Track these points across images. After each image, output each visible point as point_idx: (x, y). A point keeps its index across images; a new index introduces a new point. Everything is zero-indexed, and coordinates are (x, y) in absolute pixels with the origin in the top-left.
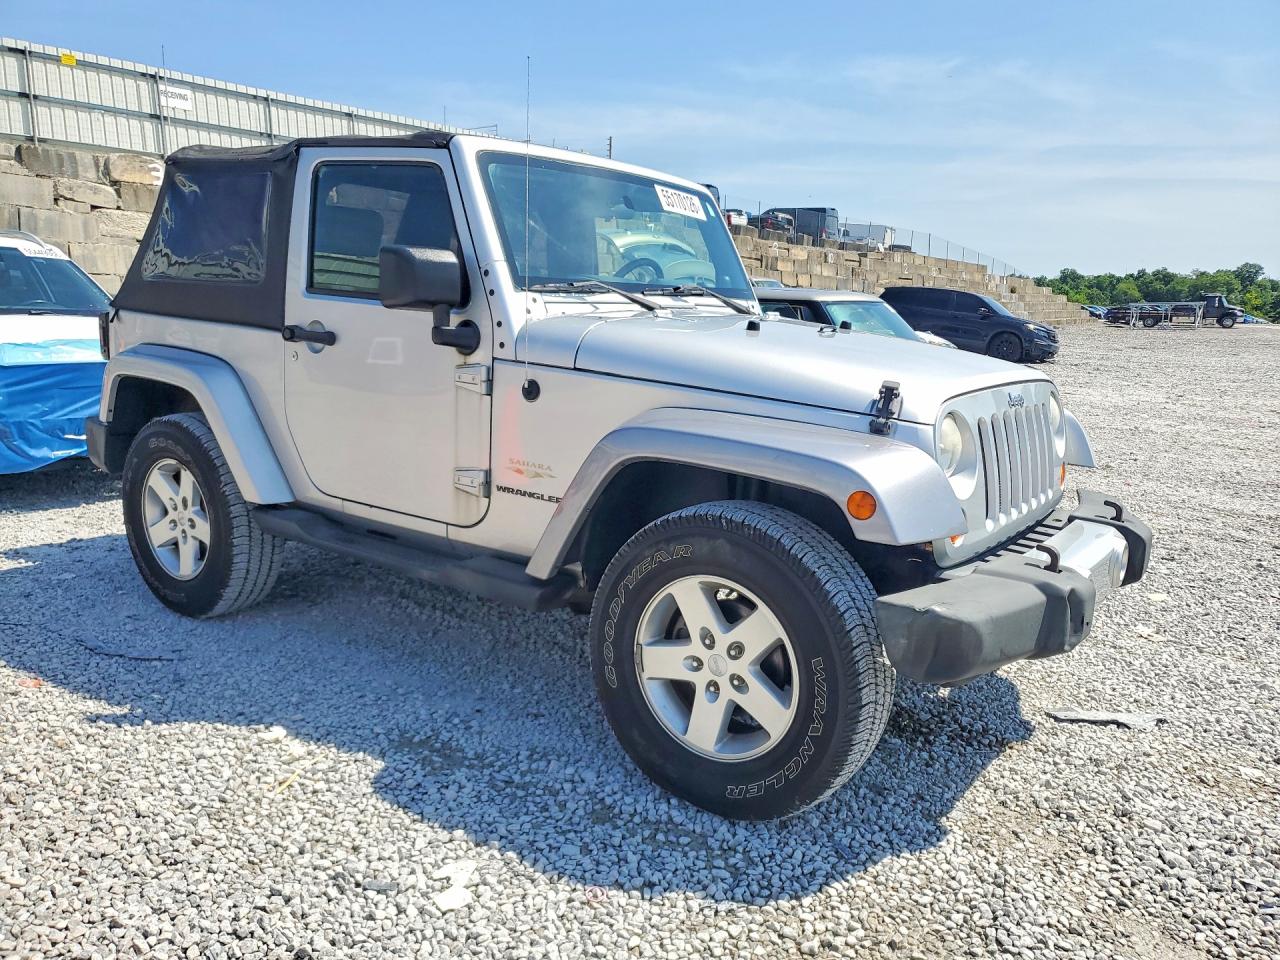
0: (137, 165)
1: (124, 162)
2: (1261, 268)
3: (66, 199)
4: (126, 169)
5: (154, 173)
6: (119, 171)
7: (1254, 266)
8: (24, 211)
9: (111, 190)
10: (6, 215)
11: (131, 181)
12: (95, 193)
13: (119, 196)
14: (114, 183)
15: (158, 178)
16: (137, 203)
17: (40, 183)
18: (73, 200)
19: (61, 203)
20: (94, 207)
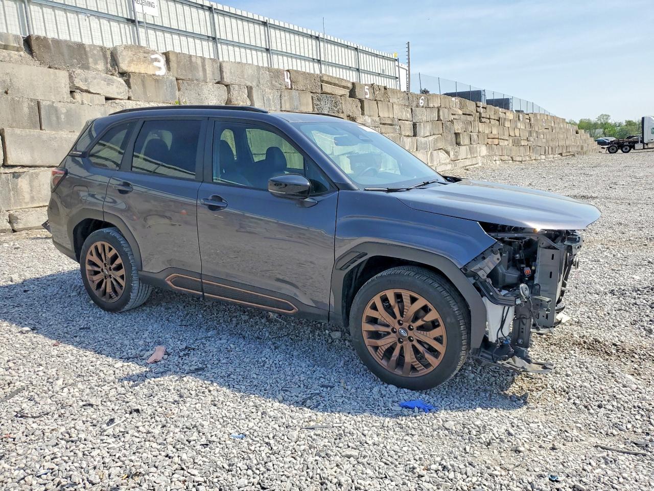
0: (141, 55)
1: (130, 53)
2: (609, 116)
3: (82, 91)
4: (133, 60)
5: (156, 64)
6: (126, 62)
7: (606, 115)
8: (43, 104)
9: (121, 80)
10: (26, 110)
11: (137, 71)
12: (108, 84)
13: (129, 87)
14: (122, 74)
15: (160, 68)
16: (145, 93)
17: (55, 74)
18: (89, 92)
19: (78, 95)
20: (107, 99)
